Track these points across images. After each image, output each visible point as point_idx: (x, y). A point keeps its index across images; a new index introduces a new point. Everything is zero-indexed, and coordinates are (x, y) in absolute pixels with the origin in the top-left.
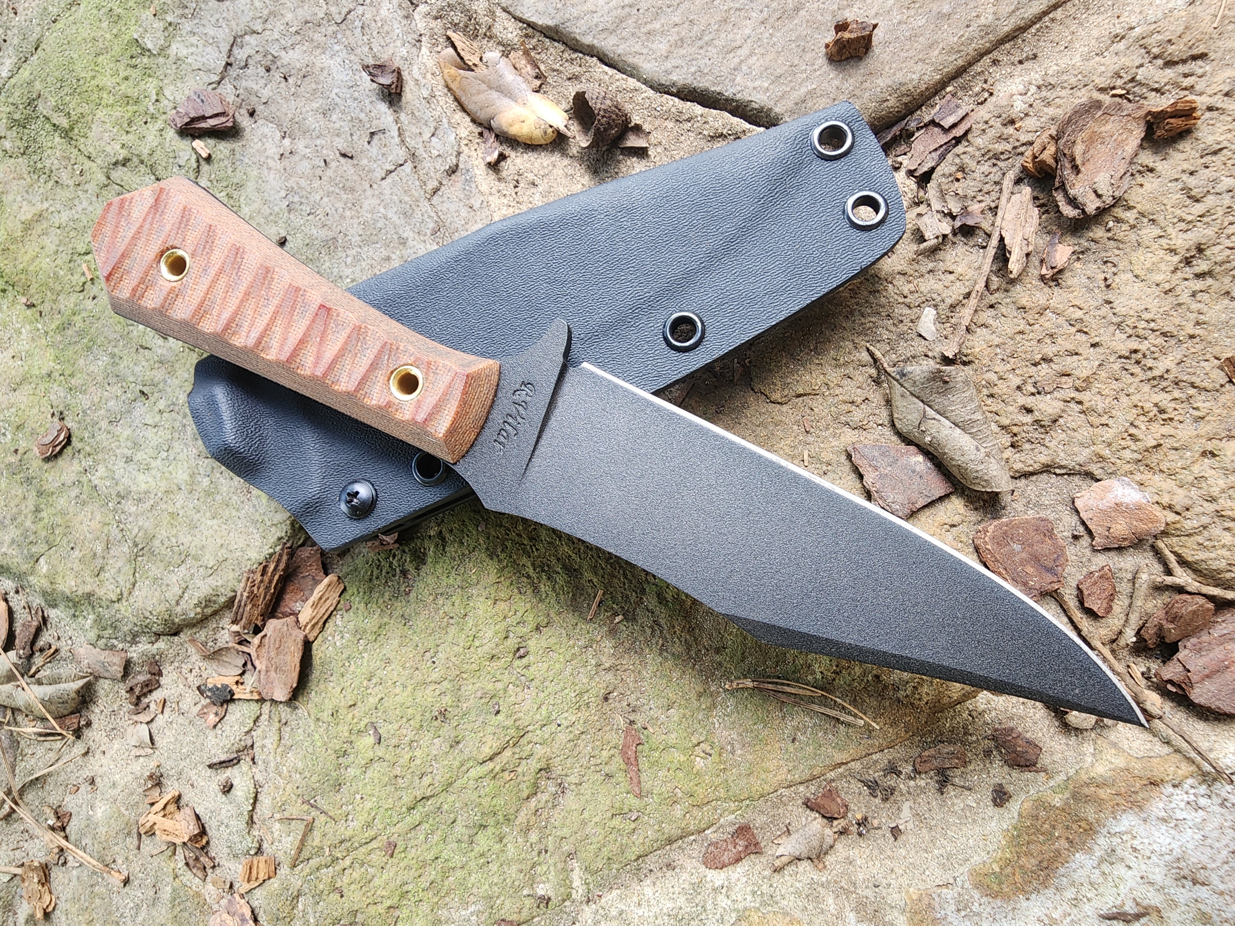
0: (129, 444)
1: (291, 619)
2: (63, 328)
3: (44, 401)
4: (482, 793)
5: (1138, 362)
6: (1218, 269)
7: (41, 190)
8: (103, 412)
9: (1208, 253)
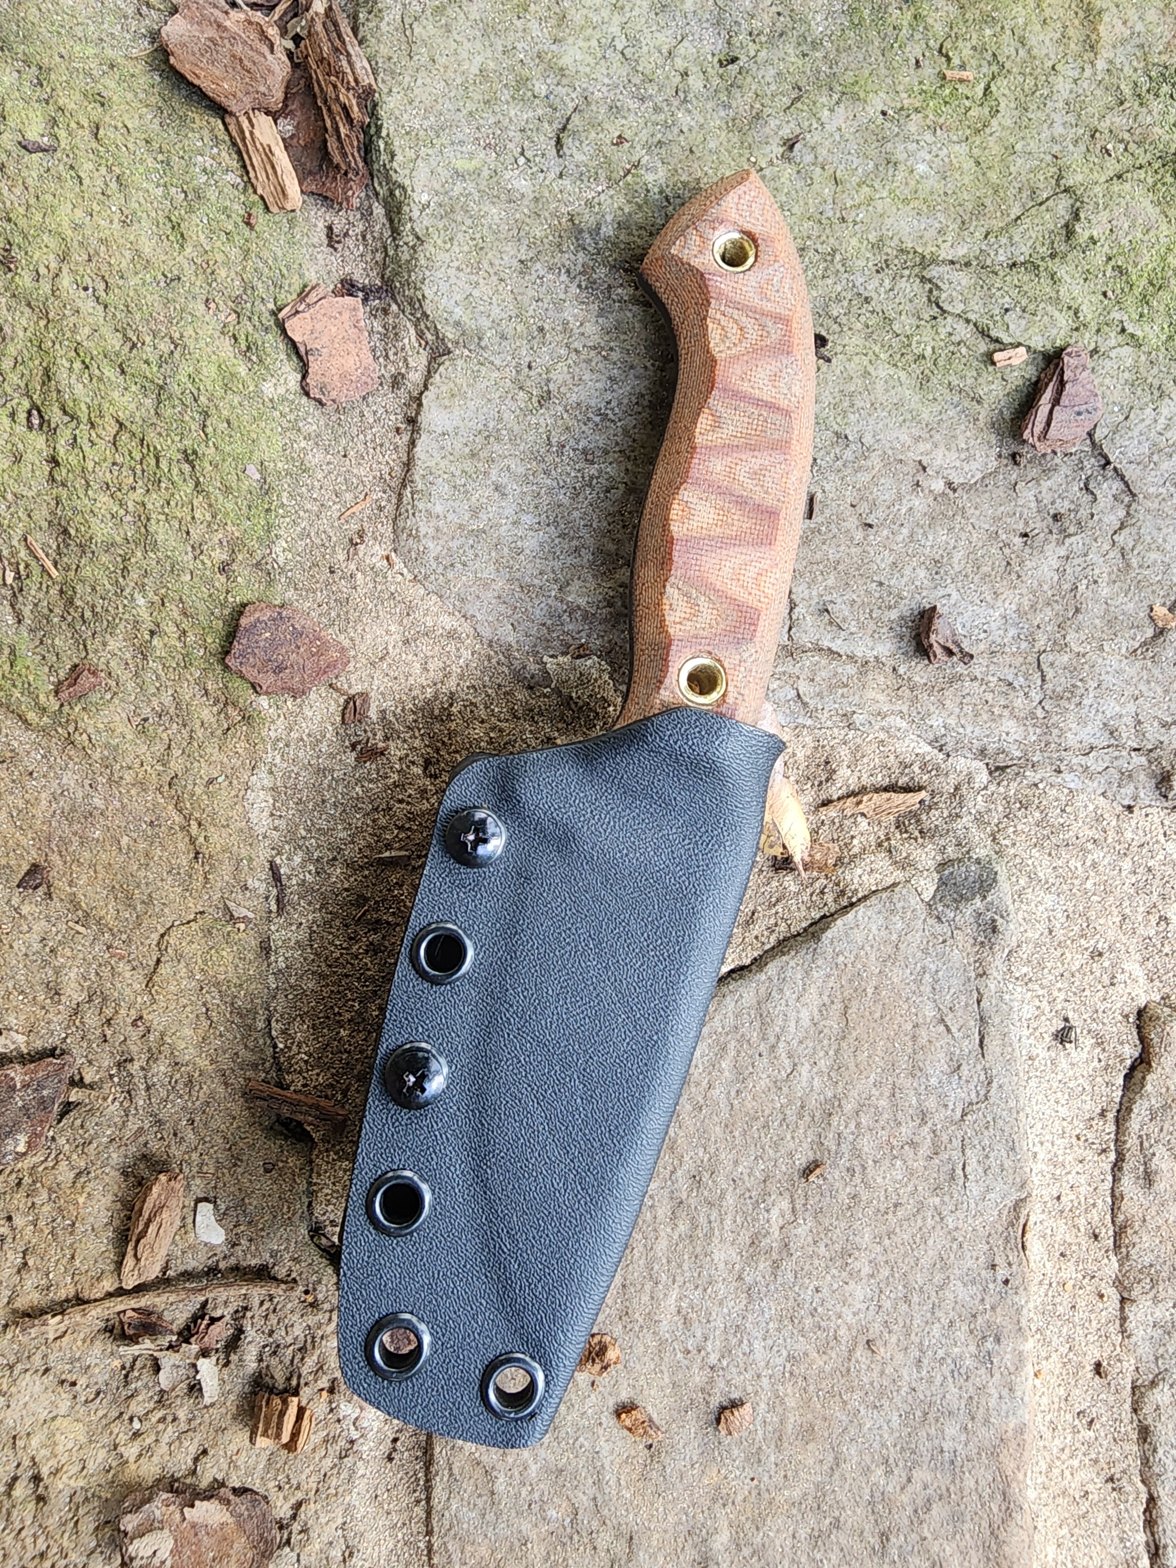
1: (275, 103)
7: (1128, 70)
9: (31, 1505)
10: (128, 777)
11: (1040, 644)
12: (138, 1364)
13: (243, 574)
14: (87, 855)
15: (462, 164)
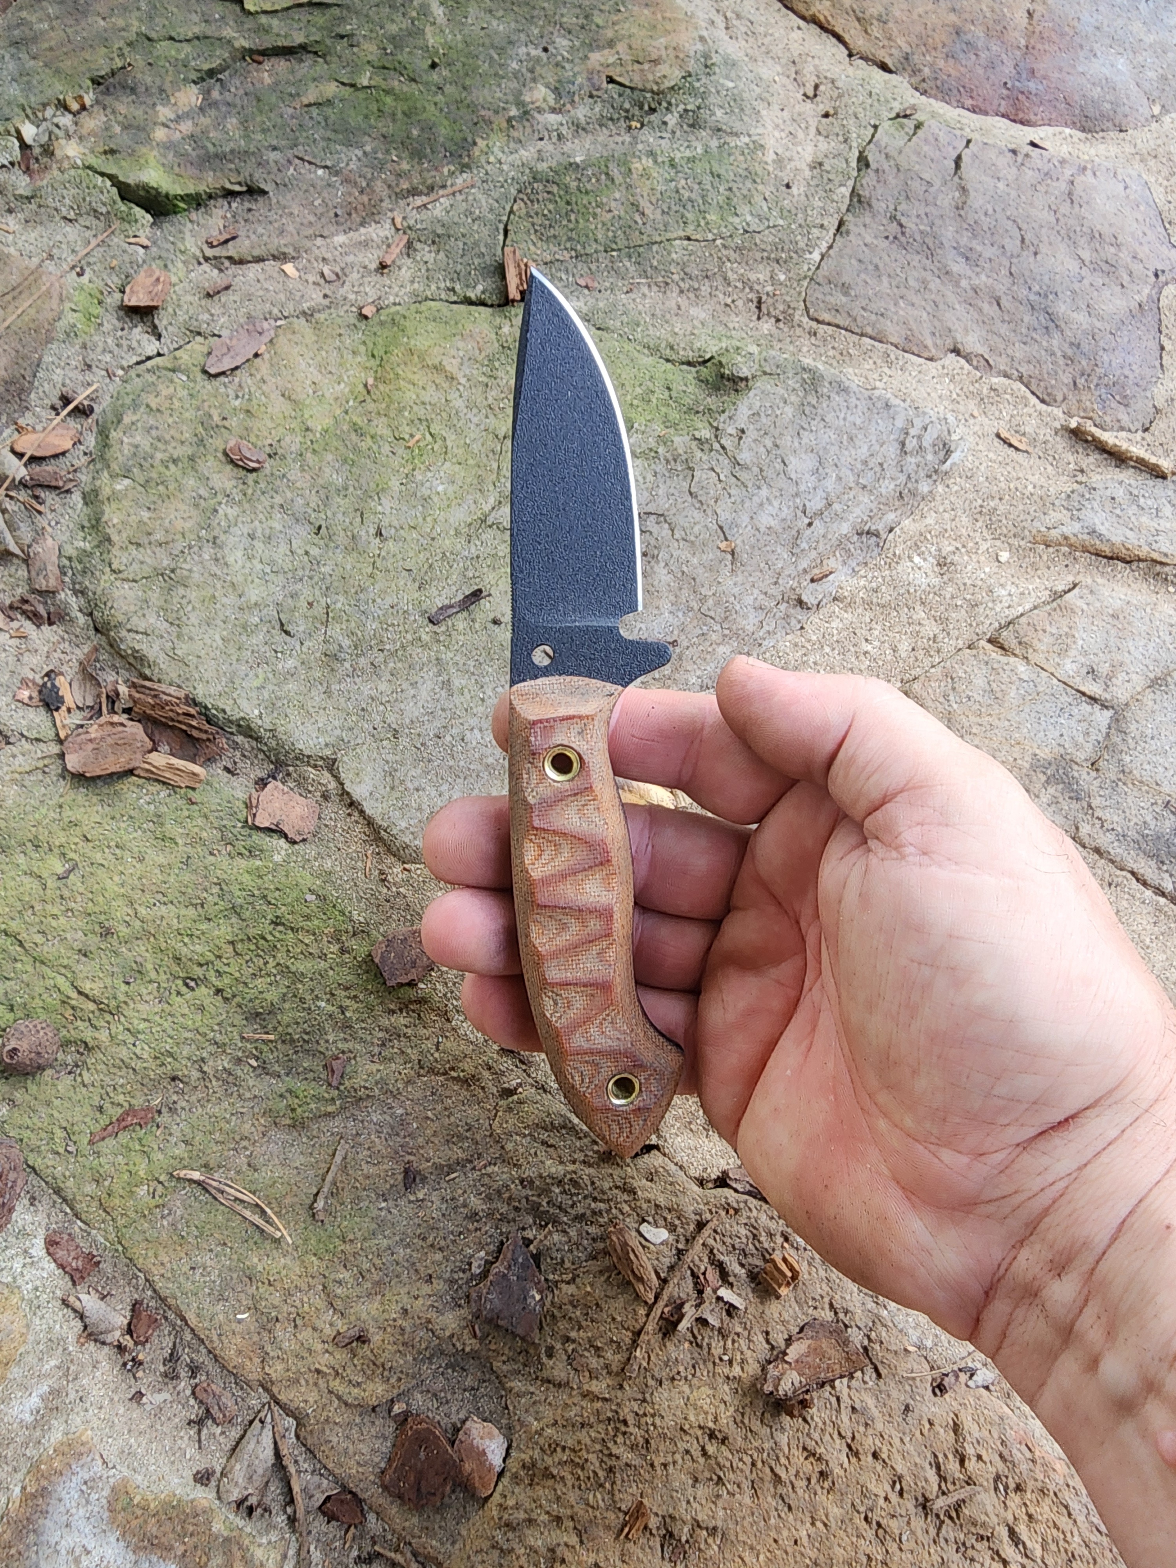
0: (267, 532)
1: (149, 744)
2: (356, 429)
3: (281, 430)
4: (45, 996)
5: (617, 1429)
6: (713, 1462)
7: (475, 372)
8: (289, 495)
9: (723, 1448)
10: (400, 1085)
11: (696, 608)
12: (696, 1331)
13: (353, 943)
14: (420, 1140)
15: (256, 683)
